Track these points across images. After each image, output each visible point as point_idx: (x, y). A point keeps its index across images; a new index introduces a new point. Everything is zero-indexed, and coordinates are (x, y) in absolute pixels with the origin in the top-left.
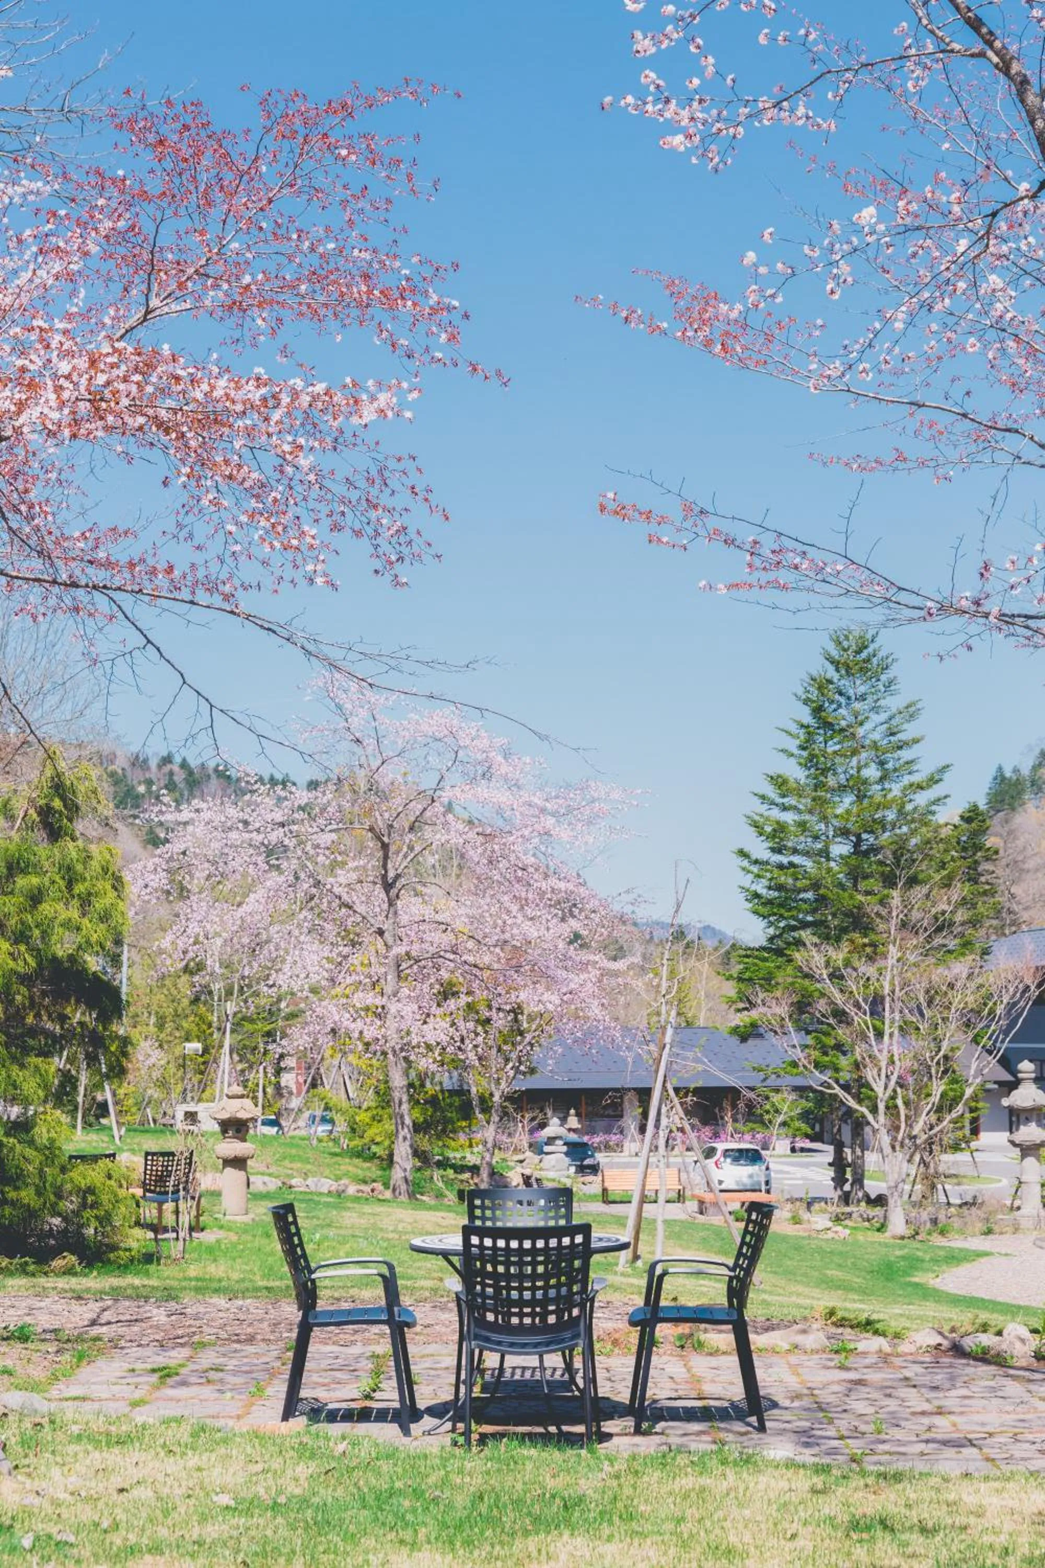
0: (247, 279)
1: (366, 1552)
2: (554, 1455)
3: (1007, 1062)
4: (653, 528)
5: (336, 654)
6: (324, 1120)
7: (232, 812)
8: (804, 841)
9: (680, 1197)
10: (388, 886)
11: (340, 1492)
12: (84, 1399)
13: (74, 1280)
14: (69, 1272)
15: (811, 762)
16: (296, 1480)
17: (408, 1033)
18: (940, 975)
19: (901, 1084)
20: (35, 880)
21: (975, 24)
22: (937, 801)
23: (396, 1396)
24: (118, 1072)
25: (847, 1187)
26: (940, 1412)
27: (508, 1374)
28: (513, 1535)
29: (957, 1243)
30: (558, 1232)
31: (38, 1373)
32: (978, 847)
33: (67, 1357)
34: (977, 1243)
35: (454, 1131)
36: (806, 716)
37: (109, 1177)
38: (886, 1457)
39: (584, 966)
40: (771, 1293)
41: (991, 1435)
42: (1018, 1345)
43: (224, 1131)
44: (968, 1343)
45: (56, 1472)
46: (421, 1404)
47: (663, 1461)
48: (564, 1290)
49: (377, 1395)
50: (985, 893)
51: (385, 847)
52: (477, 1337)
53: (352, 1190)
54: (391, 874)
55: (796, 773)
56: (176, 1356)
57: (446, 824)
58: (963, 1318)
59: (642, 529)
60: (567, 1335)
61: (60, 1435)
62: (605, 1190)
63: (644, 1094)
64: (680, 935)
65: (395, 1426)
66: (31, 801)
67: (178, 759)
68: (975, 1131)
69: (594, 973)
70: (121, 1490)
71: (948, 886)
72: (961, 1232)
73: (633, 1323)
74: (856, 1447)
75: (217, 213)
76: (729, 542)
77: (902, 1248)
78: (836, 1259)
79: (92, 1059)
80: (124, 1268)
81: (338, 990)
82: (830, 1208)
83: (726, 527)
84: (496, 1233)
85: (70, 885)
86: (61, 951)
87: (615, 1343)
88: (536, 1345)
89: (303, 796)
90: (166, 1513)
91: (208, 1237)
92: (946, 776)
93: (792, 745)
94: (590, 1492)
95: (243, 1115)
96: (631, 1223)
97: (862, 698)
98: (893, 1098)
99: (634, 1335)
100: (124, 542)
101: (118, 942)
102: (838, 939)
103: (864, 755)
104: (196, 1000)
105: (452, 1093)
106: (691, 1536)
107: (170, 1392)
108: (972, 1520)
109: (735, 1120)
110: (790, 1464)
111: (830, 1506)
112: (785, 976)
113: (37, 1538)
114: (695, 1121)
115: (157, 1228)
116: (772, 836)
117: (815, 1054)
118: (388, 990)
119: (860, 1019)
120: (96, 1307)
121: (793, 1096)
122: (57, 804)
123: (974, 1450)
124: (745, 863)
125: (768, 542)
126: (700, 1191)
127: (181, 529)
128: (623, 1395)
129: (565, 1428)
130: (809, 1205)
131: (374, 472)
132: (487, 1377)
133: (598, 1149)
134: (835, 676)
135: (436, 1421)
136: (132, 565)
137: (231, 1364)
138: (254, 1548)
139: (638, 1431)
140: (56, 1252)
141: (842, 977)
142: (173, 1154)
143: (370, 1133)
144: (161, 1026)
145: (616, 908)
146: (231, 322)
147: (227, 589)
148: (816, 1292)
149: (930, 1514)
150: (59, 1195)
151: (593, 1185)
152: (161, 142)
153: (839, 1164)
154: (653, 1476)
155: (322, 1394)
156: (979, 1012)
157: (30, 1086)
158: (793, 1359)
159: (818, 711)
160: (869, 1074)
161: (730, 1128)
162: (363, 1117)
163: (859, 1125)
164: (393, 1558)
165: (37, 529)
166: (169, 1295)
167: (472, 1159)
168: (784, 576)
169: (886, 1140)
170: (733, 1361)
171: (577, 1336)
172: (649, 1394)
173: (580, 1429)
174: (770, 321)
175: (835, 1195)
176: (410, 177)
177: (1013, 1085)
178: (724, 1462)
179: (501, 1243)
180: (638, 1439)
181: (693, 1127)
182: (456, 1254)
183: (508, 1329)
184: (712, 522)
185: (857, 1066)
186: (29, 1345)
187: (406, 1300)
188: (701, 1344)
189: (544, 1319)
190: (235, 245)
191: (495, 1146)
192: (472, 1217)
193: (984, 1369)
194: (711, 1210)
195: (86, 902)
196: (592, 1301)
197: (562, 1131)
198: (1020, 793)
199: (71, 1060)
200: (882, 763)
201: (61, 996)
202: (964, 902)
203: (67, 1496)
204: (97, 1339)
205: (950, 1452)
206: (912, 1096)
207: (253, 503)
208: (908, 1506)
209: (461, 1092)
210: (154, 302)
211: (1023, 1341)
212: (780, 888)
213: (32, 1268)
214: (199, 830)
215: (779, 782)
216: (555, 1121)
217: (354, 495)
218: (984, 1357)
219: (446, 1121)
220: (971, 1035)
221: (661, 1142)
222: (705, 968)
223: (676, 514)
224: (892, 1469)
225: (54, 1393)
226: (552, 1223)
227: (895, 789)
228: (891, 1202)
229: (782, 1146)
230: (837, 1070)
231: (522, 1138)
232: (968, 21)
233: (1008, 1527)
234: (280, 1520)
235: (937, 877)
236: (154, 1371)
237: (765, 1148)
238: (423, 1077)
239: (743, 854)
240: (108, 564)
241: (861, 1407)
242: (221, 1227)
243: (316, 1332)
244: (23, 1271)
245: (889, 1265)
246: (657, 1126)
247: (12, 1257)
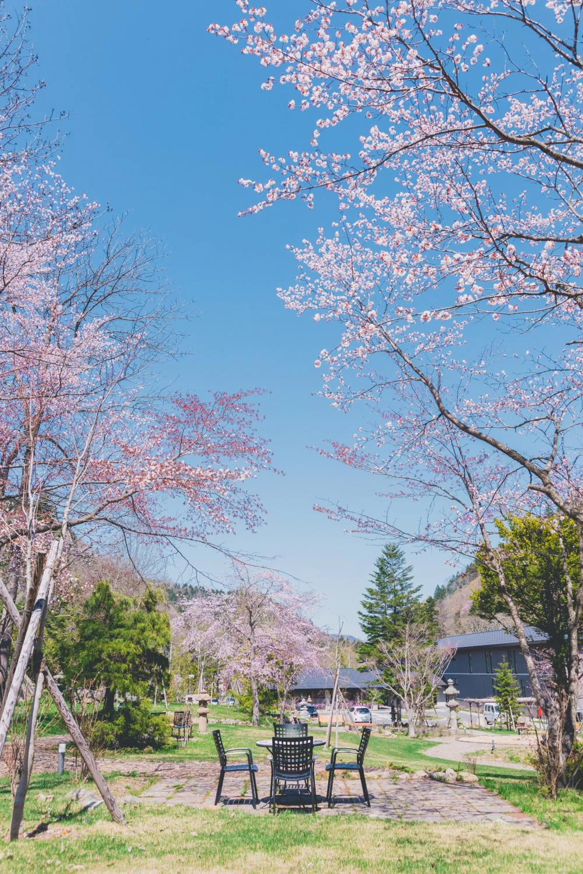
0: (209, 445)
1: (239, 853)
2: (301, 817)
3: (444, 679)
4: (329, 515)
5: (233, 554)
6: (232, 700)
7: (205, 602)
8: (378, 609)
9: (343, 725)
10: (251, 625)
11: (232, 830)
12: (152, 797)
13: (151, 755)
14: (150, 752)
15: (379, 585)
16: (218, 826)
17: (258, 672)
18: (422, 651)
19: (411, 686)
20: (143, 624)
21: (417, 372)
22: (419, 596)
23: (251, 795)
24: (167, 685)
25: (396, 721)
26: (426, 800)
27: (288, 787)
28: (287, 846)
29: (431, 739)
30: (302, 739)
31: (138, 788)
32: (432, 610)
33: (147, 782)
34: (437, 739)
35: (272, 703)
36: (378, 570)
37: (163, 720)
38: (409, 816)
39: (312, 650)
40: (373, 757)
41: (443, 807)
42: (451, 776)
43: (200, 704)
44: (435, 775)
45: (141, 824)
46: (260, 798)
47: (336, 818)
48: (305, 759)
49: (246, 795)
50: (435, 625)
51: (251, 612)
52: (277, 775)
53: (240, 723)
54: (252, 621)
55: (375, 587)
56: (182, 782)
57: (269, 605)
58: (433, 766)
59: (326, 515)
60: (306, 774)
61: (143, 811)
62: (320, 722)
63: (331, 690)
64: (342, 639)
65: (251, 806)
66: (143, 600)
67: (189, 585)
68: (435, 702)
69: (315, 652)
70: (161, 831)
71: (423, 623)
72: (433, 736)
73: (327, 770)
74: (399, 812)
75: (200, 426)
76: (352, 519)
77: (413, 741)
78: (393, 745)
79: (159, 681)
80: (167, 751)
81: (236, 658)
82: (391, 728)
83: (351, 515)
84: (283, 740)
85: (153, 626)
86: (150, 647)
87: (322, 776)
88: (296, 778)
89: (226, 596)
90: (175, 839)
91: (194, 740)
92: (421, 589)
93: (374, 579)
94: (313, 830)
95: (206, 699)
96: (328, 733)
97: (395, 565)
98: (409, 691)
99: (328, 774)
100: (172, 522)
101: (169, 643)
102: (390, 640)
103: (396, 583)
104: (192, 661)
105: (272, 690)
106: (346, 845)
107: (179, 794)
108: (437, 839)
109: (360, 699)
110: (378, 819)
111: (390, 834)
112: (374, 652)
113: (133, 848)
114: (347, 700)
115: (178, 737)
116: (369, 608)
117: (384, 677)
118: (252, 658)
119: (398, 665)
120: (157, 764)
121: (377, 692)
122: (150, 600)
123: (438, 813)
124: (361, 616)
125: (364, 520)
126: (350, 723)
127: (189, 518)
128: (324, 794)
129: (306, 806)
130: (384, 727)
131: (246, 500)
132: (281, 788)
133: (318, 708)
134: (386, 558)
135: (265, 804)
136: (174, 528)
137: (200, 784)
138: (204, 851)
139: (329, 807)
140: (146, 746)
141: (392, 652)
142: (183, 712)
143: (246, 704)
144: (181, 670)
145: (322, 631)
146: (204, 457)
147: (203, 535)
148: (387, 757)
149: (423, 837)
150: (147, 726)
151: (316, 721)
152: (185, 406)
153: (393, 713)
154: (333, 824)
155: (228, 795)
156: (435, 663)
157: (139, 690)
158: (379, 781)
159: (381, 569)
160: (401, 683)
161: (359, 702)
162: (243, 699)
163: (399, 700)
164: (248, 854)
165: (146, 518)
166: (181, 760)
167: (278, 712)
168: (369, 529)
169: (407, 705)
170: (359, 782)
171: (309, 775)
172: (333, 793)
173: (310, 806)
174: (363, 454)
175: (392, 723)
176: (257, 415)
177: (446, 687)
178: (356, 819)
179: (285, 743)
180: (329, 810)
181: (347, 702)
182: (270, 746)
183: (287, 772)
184: (347, 513)
185: (397, 681)
186: (136, 778)
187: (255, 761)
188: (349, 776)
189: (298, 769)
190: (206, 436)
191: (285, 708)
192: (276, 734)
193: (440, 784)
194: (353, 729)
195: (158, 631)
196: (314, 762)
197: (306, 703)
198: (444, 593)
199: (153, 681)
200: (401, 585)
201: (149, 661)
202: (428, 628)
203: (143, 833)
204: (157, 776)
205: (430, 814)
206: (415, 691)
207: (210, 510)
208: (416, 834)
209: (274, 690)
210: (182, 452)
211: (452, 774)
212: (371, 624)
213: (138, 751)
214: (195, 608)
215: (370, 591)
216: (304, 700)
217: (240, 506)
218: (440, 780)
219: (270, 700)
220: (432, 671)
221: (337, 707)
222: (349, 649)
223: (336, 511)
224: (410, 820)
225: (143, 795)
226: (301, 736)
227: (406, 593)
228: (410, 726)
229: (375, 707)
230: (391, 682)
231: (294, 705)
232: (416, 371)
233: (448, 841)
234: (212, 841)
235: (420, 620)
236: (175, 787)
237: (370, 708)
238: (262, 686)
239: (360, 613)
240: (167, 528)
241: (401, 798)
242: (198, 736)
243: (226, 773)
244: (135, 752)
245: (410, 747)
246: (335, 700)
247: (132, 747)
